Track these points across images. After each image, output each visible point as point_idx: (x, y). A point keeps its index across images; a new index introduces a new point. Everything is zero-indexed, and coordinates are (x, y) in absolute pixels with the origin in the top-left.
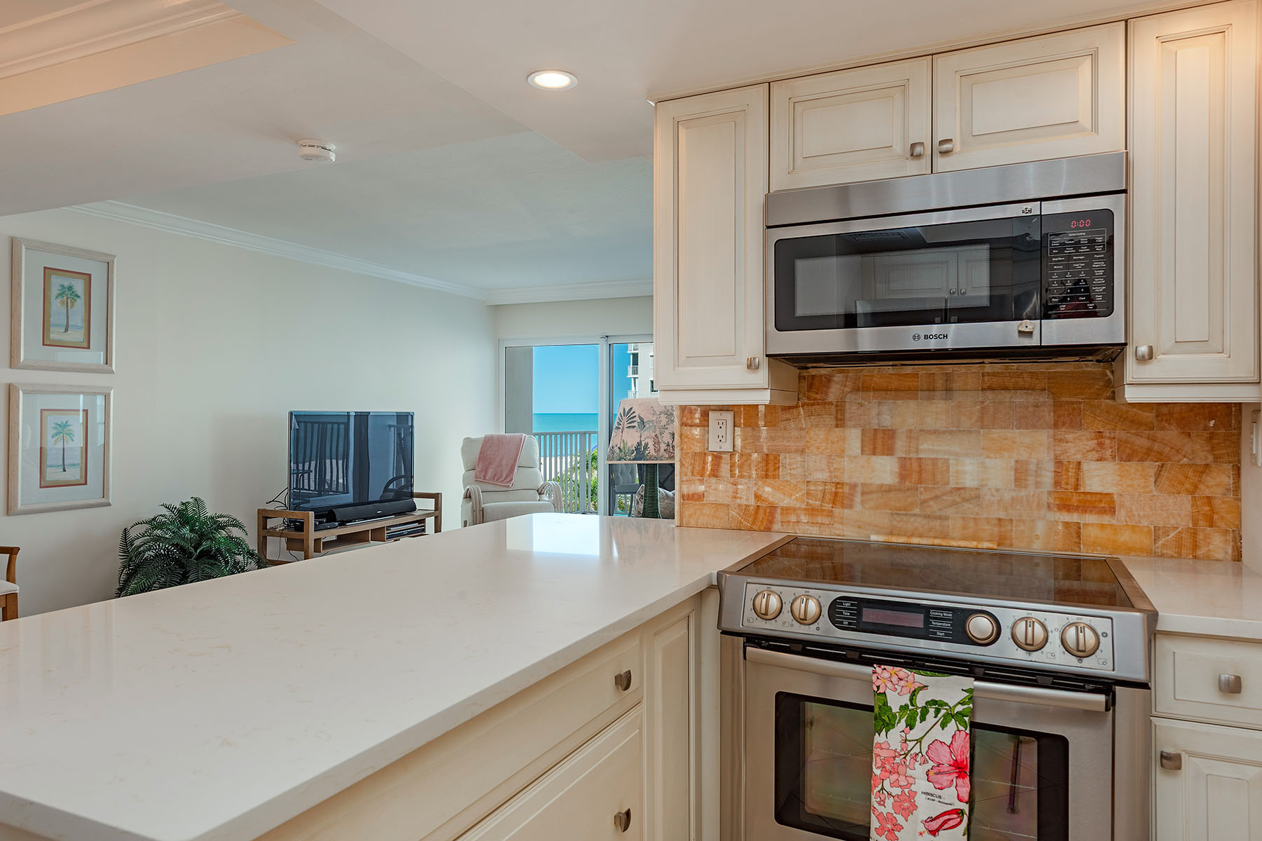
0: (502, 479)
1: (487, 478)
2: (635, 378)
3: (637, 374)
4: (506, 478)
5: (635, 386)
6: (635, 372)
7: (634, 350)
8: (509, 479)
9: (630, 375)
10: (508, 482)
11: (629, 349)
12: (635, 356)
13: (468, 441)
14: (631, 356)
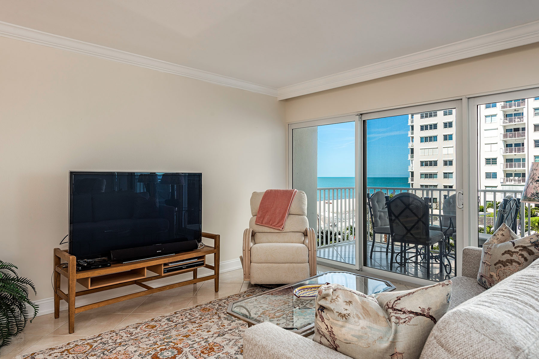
0: (275, 224)
1: (264, 222)
2: (412, 160)
3: (413, 158)
4: (278, 223)
5: (412, 164)
6: (412, 157)
7: (412, 146)
8: (280, 224)
9: (409, 158)
10: (279, 227)
11: (409, 146)
12: (412, 150)
13: (255, 194)
14: (410, 149)
